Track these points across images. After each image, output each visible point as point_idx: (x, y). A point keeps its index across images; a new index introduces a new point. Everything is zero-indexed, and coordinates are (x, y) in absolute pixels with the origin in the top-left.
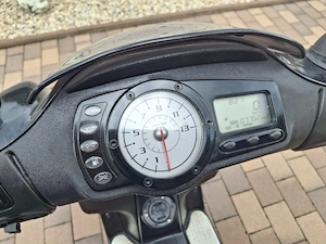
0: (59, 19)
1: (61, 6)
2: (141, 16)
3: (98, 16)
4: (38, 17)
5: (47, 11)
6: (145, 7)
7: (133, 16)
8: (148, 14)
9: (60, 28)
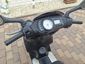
0: (12, 15)
1: (12, 12)
2: (31, 14)
3: (21, 14)
4: (6, 15)
5: (9, 14)
6: (32, 12)
7: (29, 14)
8: (33, 13)
9: (12, 17)
